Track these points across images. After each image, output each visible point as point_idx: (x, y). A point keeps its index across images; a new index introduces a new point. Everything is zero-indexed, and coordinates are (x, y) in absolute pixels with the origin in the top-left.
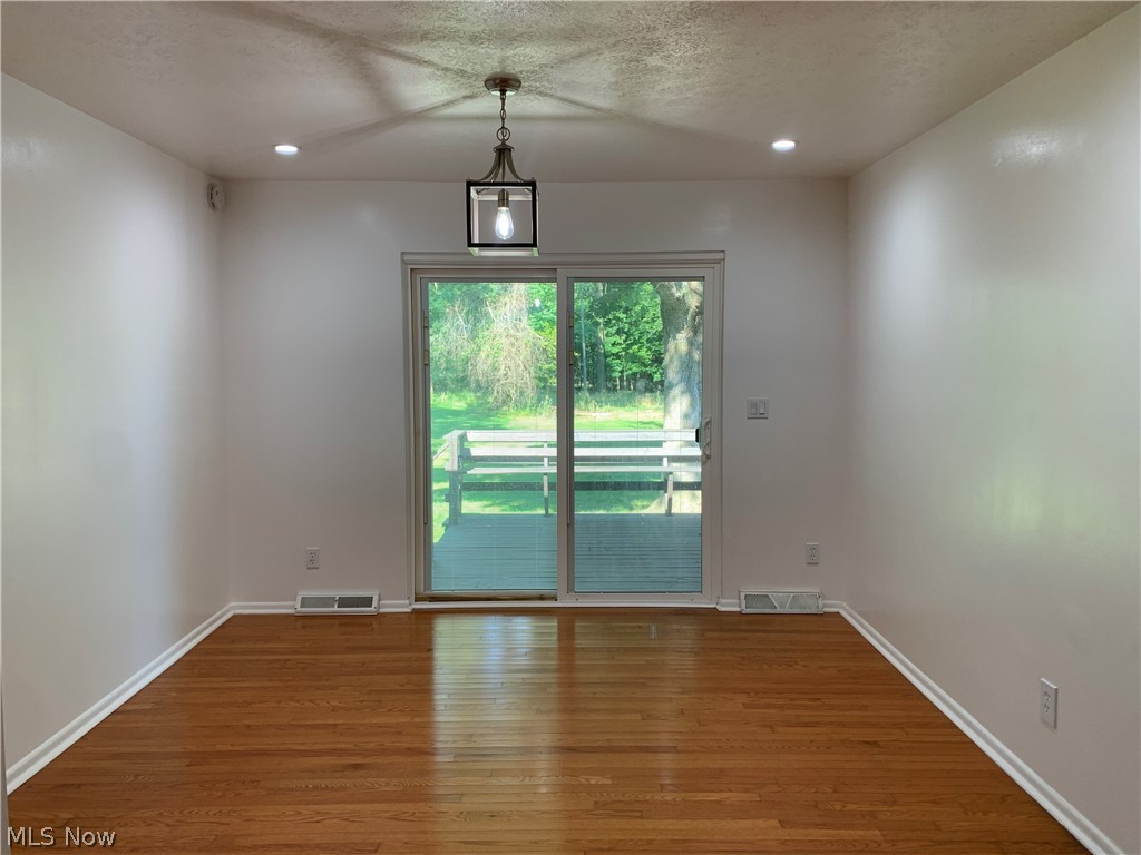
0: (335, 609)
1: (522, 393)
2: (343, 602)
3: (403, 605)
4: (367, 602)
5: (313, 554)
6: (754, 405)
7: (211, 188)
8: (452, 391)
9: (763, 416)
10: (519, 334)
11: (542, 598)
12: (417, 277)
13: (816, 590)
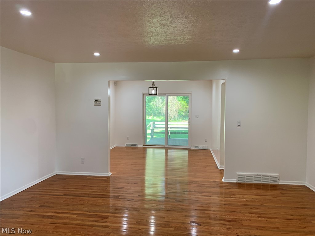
0: (131, 146)
1: (174, 117)
2: (132, 145)
3: (141, 146)
4: (136, 145)
5: (128, 137)
6: (196, 116)
7: (115, 83)
8: (157, 116)
9: (198, 118)
10: (174, 102)
11: (163, 146)
12: (144, 96)
13: (206, 146)
